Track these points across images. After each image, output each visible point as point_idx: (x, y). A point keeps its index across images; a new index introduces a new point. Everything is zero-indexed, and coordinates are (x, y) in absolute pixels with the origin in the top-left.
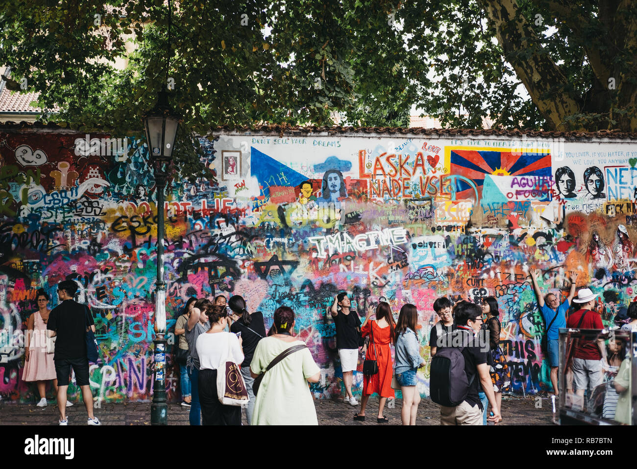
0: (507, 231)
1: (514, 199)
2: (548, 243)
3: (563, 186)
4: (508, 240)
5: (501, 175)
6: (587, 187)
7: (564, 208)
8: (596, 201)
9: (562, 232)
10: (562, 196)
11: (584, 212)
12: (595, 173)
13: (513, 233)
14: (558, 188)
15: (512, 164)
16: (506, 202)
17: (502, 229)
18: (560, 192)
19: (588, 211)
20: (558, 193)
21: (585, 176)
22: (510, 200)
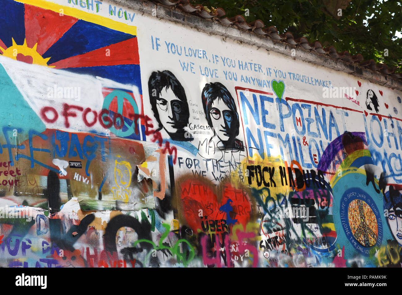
0: (43, 207)
1: (59, 125)
2: (142, 244)
3: (166, 114)
4: (46, 233)
5: (28, 60)
6: (211, 124)
7: (171, 162)
8: (228, 155)
9: (170, 218)
10: (165, 136)
11: (209, 175)
12: (221, 96)
13: (60, 214)
14: (157, 115)
15: (52, 40)
16: (40, 130)
17: (30, 200)
18: (161, 126)
19: (217, 175)
20: (156, 126)
21: (204, 100)
22: (50, 126)
